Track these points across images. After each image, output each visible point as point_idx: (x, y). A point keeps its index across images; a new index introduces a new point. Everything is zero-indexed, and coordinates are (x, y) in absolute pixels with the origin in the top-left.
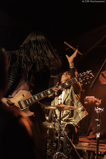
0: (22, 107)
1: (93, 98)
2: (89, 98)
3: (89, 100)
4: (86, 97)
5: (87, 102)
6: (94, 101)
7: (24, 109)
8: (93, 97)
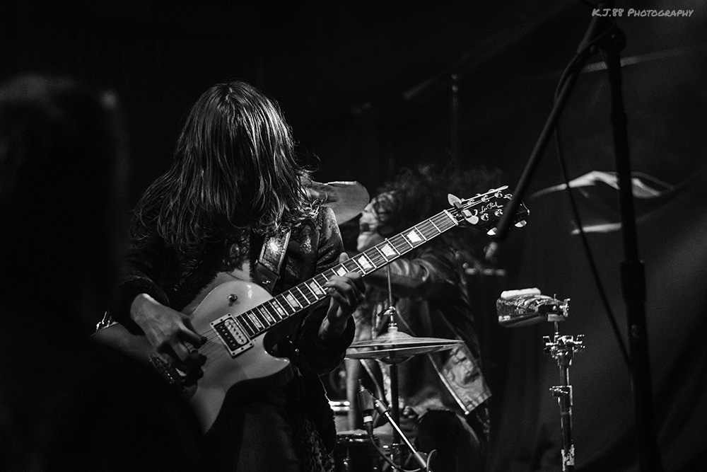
0: (235, 342)
1: (533, 297)
2: (517, 297)
3: (516, 304)
4: (505, 294)
5: (507, 318)
6: (536, 309)
7: (245, 347)
8: (536, 291)
